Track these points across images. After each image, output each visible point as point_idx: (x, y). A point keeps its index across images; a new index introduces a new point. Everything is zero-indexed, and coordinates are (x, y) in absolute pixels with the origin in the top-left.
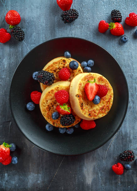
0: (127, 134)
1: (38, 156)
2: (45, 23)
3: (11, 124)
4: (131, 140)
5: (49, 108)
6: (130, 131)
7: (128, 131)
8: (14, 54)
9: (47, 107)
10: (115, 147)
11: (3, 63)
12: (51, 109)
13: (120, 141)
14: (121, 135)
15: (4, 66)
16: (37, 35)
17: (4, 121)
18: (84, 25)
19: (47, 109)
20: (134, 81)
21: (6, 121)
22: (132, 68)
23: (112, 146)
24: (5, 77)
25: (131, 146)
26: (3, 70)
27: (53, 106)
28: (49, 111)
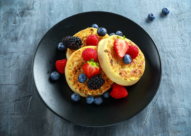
0: (164, 107)
1: (61, 134)
2: (72, 5)
3: (32, 98)
4: (169, 115)
5: (75, 71)
6: (167, 104)
7: (165, 104)
8: (41, 32)
9: (73, 70)
10: (152, 122)
11: (28, 40)
12: (78, 72)
13: (157, 116)
14: (158, 109)
15: (29, 42)
16: (65, 15)
17: (24, 96)
18: (111, 7)
19: (73, 72)
20: (166, 54)
21: (27, 95)
22: (162, 42)
23: (148, 122)
24: (30, 52)
25: (170, 122)
26: (28, 46)
27: (79, 69)
28: (75, 74)
